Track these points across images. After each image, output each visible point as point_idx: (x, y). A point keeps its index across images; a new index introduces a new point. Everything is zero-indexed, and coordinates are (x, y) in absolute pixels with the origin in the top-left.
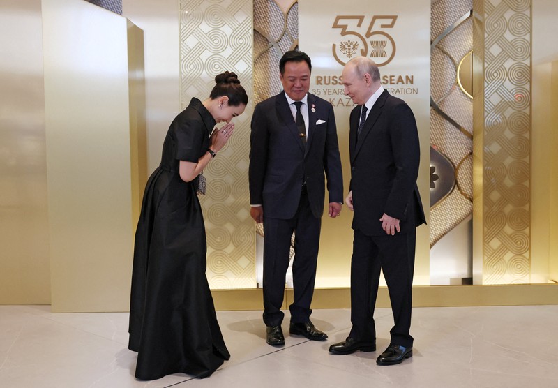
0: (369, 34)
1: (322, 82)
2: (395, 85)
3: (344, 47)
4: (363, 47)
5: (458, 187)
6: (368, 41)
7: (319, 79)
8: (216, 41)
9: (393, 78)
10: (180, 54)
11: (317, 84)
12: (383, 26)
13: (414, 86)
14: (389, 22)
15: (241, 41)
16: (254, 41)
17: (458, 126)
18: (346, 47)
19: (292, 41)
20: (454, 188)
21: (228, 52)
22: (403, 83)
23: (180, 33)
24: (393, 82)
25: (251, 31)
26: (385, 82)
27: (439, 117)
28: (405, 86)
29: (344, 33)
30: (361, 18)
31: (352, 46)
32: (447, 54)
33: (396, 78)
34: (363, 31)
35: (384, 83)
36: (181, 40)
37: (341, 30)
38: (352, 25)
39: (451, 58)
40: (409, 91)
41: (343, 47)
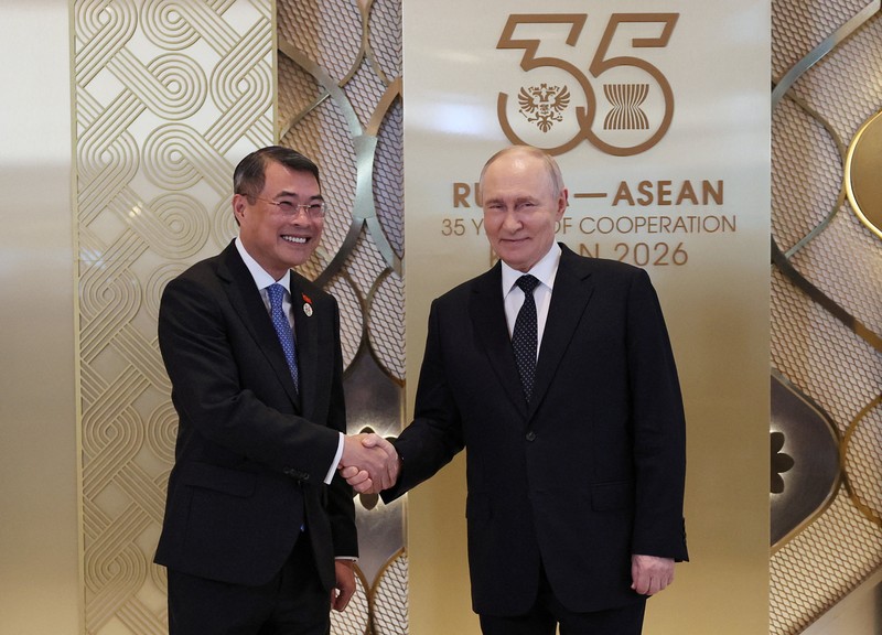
0: (599, 66)
1: (471, 199)
2: (673, 206)
3: (531, 100)
4: (583, 103)
5: (848, 488)
6: (597, 84)
7: (462, 191)
8: (173, 87)
9: (666, 188)
10: (75, 123)
11: (456, 206)
12: (638, 43)
13: (726, 210)
14: (654, 30)
15: (243, 86)
16: (280, 83)
17: (848, 320)
18: (537, 100)
19: (386, 84)
20: (836, 493)
21: (207, 116)
22: (695, 202)
23: (73, 65)
24: (666, 198)
25: (271, 58)
26: (645, 198)
27: (795, 295)
28: (701, 211)
29: (528, 64)
30: (578, 21)
31: (552, 100)
32: (816, 116)
33: (675, 189)
34: (582, 56)
35: (640, 201)
36: (78, 83)
37: (519, 54)
38: (551, 40)
39: (828, 129)
40: (711, 224)
41: (527, 103)
